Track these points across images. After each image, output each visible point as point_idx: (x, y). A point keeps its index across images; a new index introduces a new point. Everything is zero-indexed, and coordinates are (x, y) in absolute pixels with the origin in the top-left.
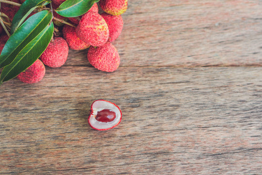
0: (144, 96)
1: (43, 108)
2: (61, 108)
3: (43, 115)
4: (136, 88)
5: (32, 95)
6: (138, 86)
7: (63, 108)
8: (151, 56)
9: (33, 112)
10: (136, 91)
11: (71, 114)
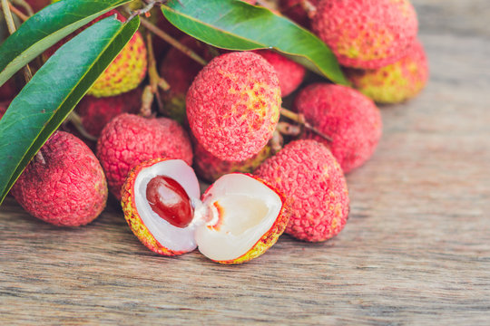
0: (422, 305)
1: (71, 292)
2: (129, 300)
3: (64, 310)
4: (395, 285)
5: (49, 261)
6: (401, 281)
7: (137, 301)
8: (455, 231)
9: (34, 298)
10: (394, 289)
11: (159, 317)
